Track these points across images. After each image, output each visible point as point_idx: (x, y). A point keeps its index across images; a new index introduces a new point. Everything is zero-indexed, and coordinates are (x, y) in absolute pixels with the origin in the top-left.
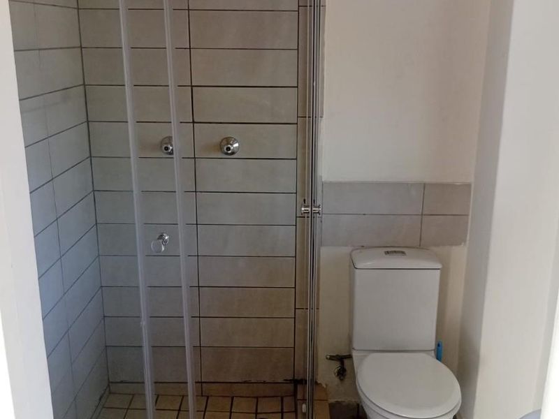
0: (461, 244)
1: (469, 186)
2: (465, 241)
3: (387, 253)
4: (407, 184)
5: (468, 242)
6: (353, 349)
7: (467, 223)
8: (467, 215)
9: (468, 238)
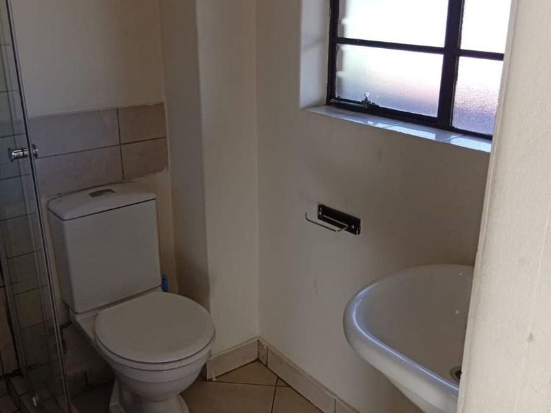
0: (163, 169)
1: (162, 104)
2: (167, 165)
3: (93, 195)
4: (99, 111)
5: (170, 166)
6: (76, 313)
7: (166, 145)
8: (165, 137)
9: (169, 161)
